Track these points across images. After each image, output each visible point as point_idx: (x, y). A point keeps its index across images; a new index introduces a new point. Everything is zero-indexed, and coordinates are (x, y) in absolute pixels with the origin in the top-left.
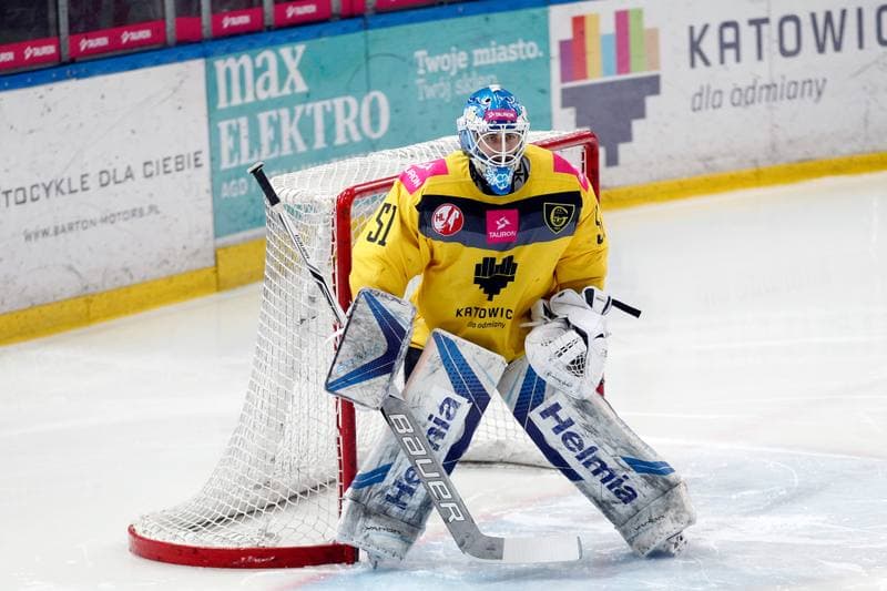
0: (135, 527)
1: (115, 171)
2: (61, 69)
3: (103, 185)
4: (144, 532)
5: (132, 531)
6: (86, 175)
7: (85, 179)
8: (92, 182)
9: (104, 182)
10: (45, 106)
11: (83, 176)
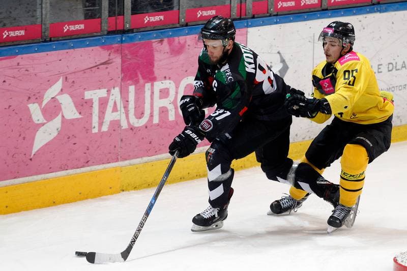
0: (398, 259)
1: (396, 63)
2: (372, 6)
3: (389, 71)
4: (402, 261)
5: (395, 260)
6: (381, 65)
7: (380, 67)
8: (384, 69)
9: (390, 69)
10: (362, 26)
11: (379, 65)
